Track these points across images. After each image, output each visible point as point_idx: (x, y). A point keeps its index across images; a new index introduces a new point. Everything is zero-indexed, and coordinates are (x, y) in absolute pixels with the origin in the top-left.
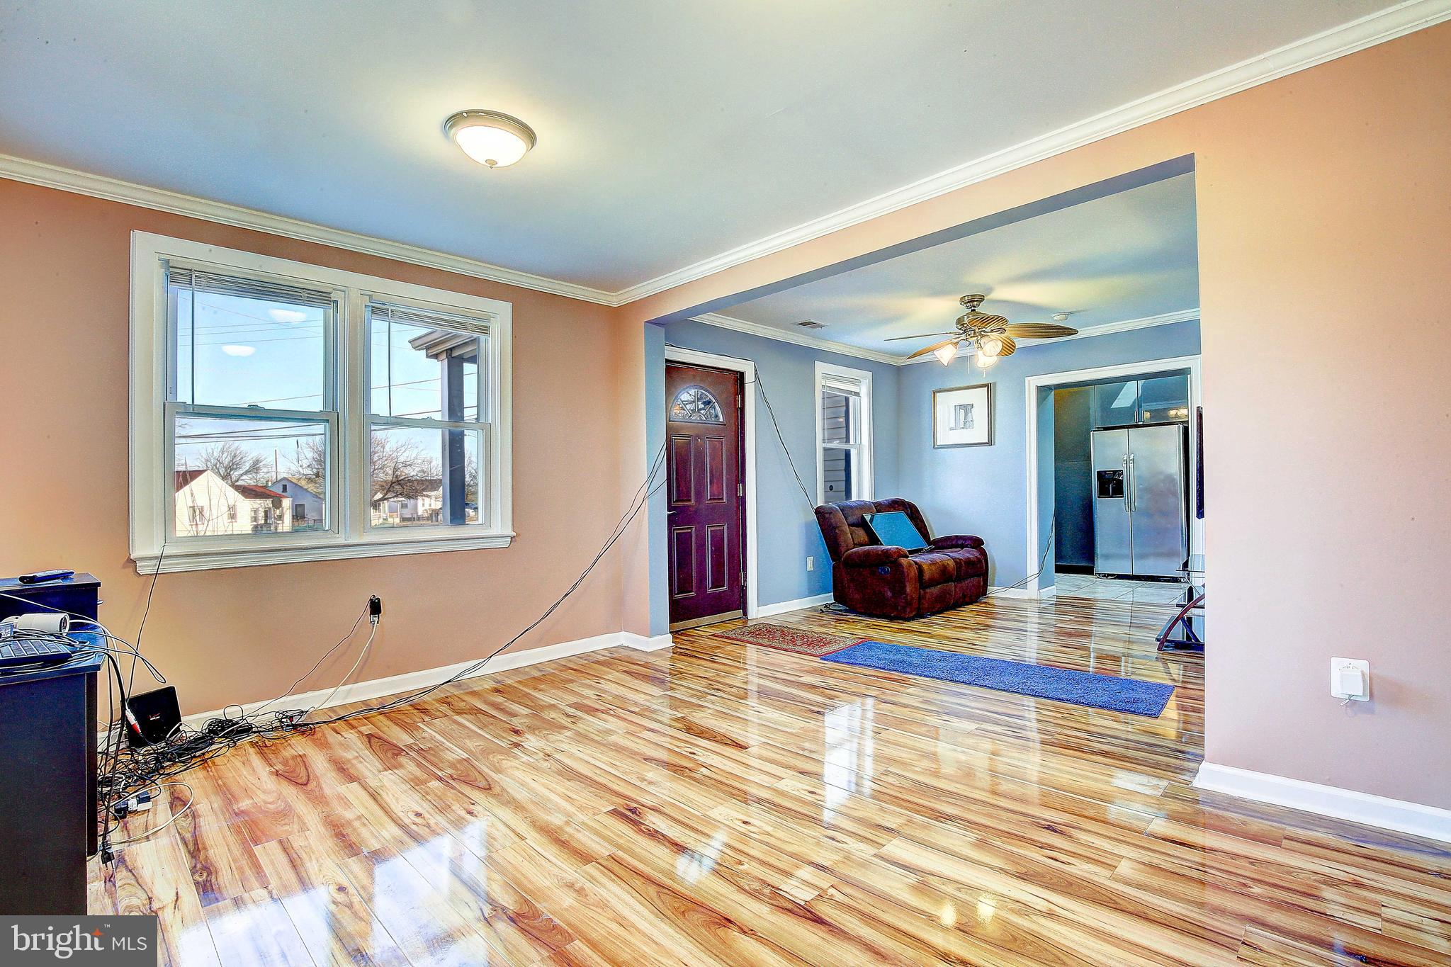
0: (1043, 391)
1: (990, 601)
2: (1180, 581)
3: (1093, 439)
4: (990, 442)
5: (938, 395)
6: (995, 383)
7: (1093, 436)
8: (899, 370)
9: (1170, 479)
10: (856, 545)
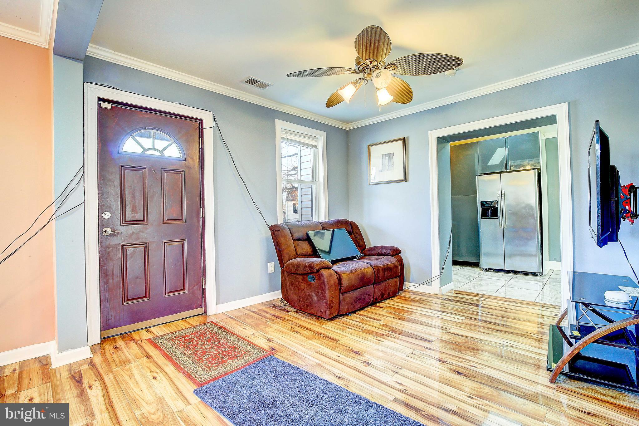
0: (442, 140)
1: (407, 295)
2: (537, 275)
3: (478, 181)
4: (405, 180)
5: (371, 148)
6: (408, 137)
7: (478, 179)
8: (347, 133)
9: (529, 207)
10: (298, 256)
